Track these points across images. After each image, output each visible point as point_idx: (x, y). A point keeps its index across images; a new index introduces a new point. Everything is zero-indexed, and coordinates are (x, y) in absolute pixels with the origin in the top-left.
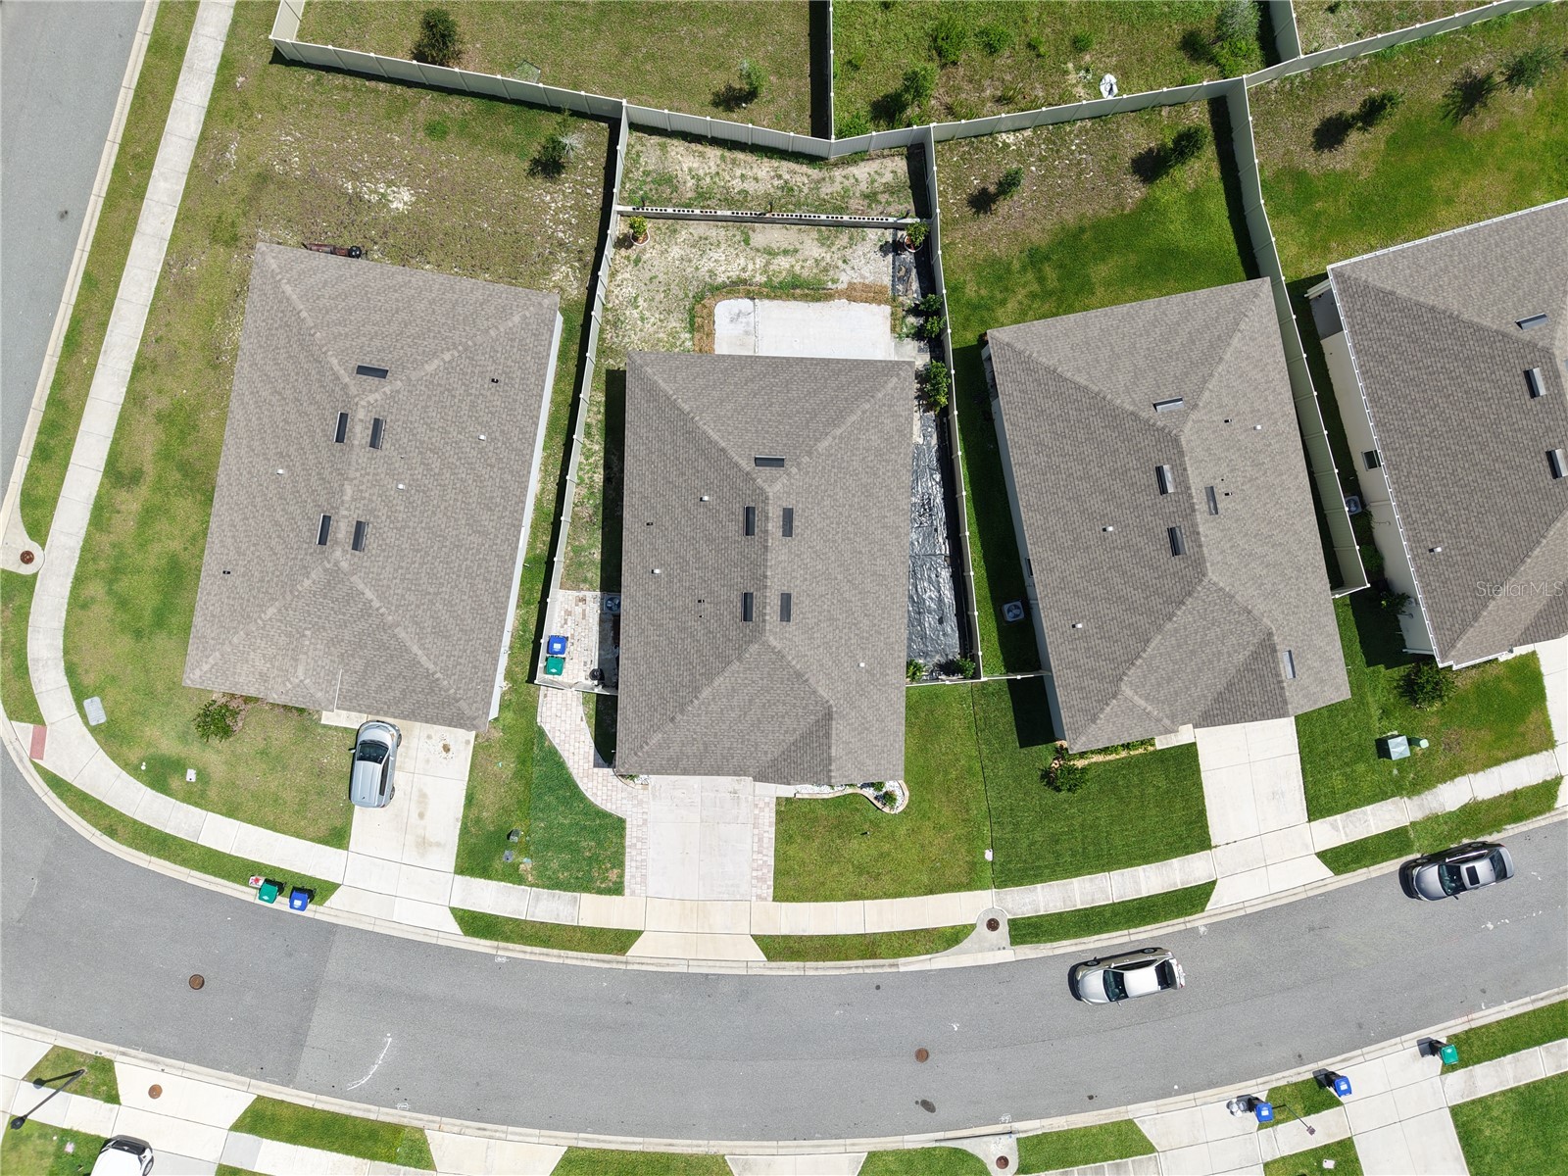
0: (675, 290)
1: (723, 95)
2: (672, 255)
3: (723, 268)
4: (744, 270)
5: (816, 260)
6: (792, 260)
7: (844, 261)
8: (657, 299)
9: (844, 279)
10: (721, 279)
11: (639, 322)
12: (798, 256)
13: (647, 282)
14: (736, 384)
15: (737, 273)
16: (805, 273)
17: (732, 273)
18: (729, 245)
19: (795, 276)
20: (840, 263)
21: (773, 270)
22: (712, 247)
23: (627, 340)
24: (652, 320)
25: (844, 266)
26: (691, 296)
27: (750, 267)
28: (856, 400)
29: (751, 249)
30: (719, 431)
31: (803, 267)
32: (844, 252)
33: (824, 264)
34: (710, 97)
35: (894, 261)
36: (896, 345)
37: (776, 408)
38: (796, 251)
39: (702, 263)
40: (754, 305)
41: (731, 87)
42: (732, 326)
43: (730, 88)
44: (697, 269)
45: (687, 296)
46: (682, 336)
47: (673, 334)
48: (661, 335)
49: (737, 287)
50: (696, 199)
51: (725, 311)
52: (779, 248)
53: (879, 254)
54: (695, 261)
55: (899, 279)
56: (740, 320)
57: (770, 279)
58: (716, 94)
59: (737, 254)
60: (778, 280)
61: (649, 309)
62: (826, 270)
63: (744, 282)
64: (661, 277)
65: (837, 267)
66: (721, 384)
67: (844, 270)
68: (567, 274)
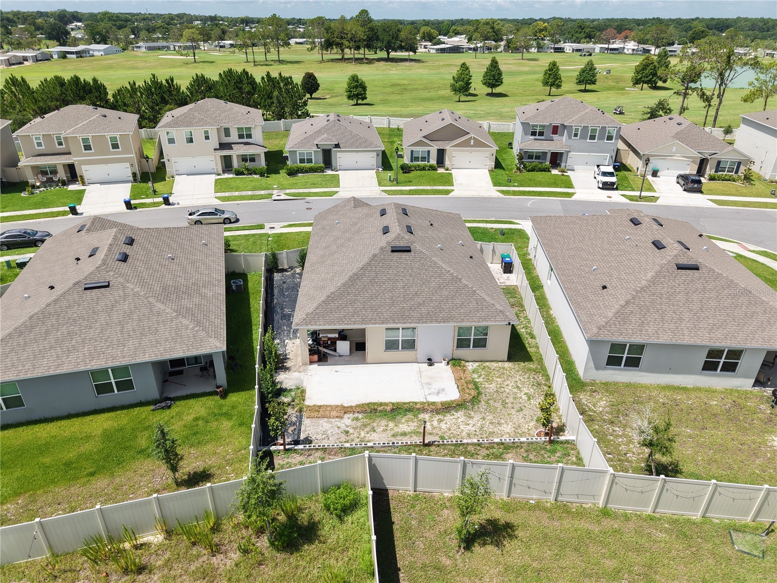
0: (498, 405)
1: (504, 537)
2: (509, 426)
3: (460, 420)
4: (440, 421)
5: (374, 431)
6: (396, 430)
7: (347, 432)
8: (511, 400)
9: (347, 420)
10: (460, 414)
11: (521, 386)
12: (392, 432)
13: (524, 408)
14: (431, 301)
15: (446, 418)
16: (384, 422)
17: (451, 418)
18: (458, 434)
19: (393, 419)
20: (351, 431)
21: (413, 422)
22: (474, 433)
23: (526, 376)
24: (510, 387)
25: (347, 429)
26: (483, 403)
27: (435, 423)
28: (341, 294)
29: (437, 434)
31: (387, 426)
32: (348, 438)
33: (367, 429)
34: (520, 533)
35: (299, 434)
36: (302, 384)
37: (400, 285)
38: (393, 436)
39: (480, 423)
40: (426, 399)
41: (497, 546)
42: (442, 387)
43: (498, 544)
44: (484, 419)
45: (487, 402)
46: (482, 380)
47: (489, 381)
48: (499, 380)
49: (447, 408)
50: (502, 454)
51: (452, 394)
52: (411, 436)
53: (313, 438)
54: (487, 423)
55: (294, 424)
56: (436, 391)
57: (415, 416)
58: (511, 537)
59: (450, 429)
60: (407, 416)
61: (515, 393)
62: (365, 426)
63: (438, 413)
64: (513, 412)
65: (353, 428)
67: (347, 426)
68: (594, 406)
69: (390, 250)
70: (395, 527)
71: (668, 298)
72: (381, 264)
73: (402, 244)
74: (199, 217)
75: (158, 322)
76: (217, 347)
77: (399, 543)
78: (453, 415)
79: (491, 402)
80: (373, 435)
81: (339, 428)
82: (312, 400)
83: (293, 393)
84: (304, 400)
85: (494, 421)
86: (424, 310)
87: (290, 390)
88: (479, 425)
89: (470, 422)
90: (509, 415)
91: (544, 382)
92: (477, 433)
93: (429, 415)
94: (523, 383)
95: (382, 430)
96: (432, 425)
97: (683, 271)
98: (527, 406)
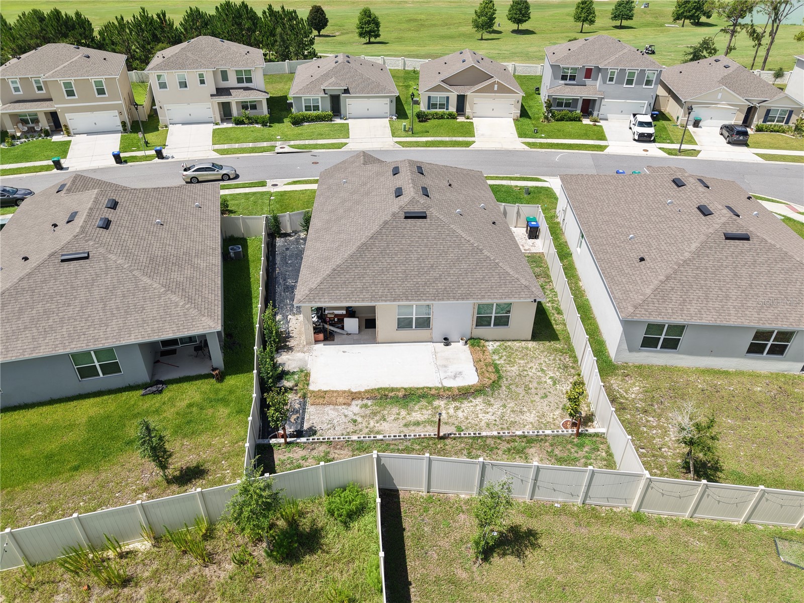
0: (521, 390)
1: (526, 546)
2: (532, 415)
3: (478, 408)
4: (457, 409)
5: (385, 420)
6: (409, 418)
7: (355, 421)
8: (535, 385)
9: (355, 407)
10: (479, 401)
11: (545, 369)
12: (404, 422)
13: (548, 394)
15: (463, 406)
16: (395, 410)
17: (469, 405)
18: (476, 425)
19: (405, 406)
20: (359, 420)
21: (427, 410)
22: (494, 422)
23: (552, 358)
24: (534, 371)
25: (354, 418)
26: (504, 388)
27: (451, 411)
28: (348, 267)
29: (453, 424)
30: (457, 237)
31: (399, 414)
32: (356, 428)
33: (377, 418)
34: (543, 541)
35: (302, 423)
36: (306, 366)
37: (414, 256)
38: (406, 425)
39: (500, 411)
40: (442, 384)
41: (519, 556)
42: (460, 370)
43: (519, 554)
44: (504, 406)
45: (508, 388)
46: (503, 362)
47: (511, 363)
48: (522, 362)
49: (465, 393)
50: (525, 448)
51: (471, 378)
52: (425, 426)
53: (318, 428)
54: (508, 412)
55: (297, 412)
56: (453, 374)
57: (430, 403)
58: (534, 546)
59: (467, 419)
60: (421, 403)
61: (540, 377)
62: (374, 414)
63: (454, 400)
64: (537, 398)
65: (362, 416)
66: (461, 275)
67: (355, 415)
68: (626, 393)
69: (403, 216)
70: (406, 534)
71: (714, 273)
72: (392, 233)
73: (417, 209)
74: (195, 173)
75: (144, 299)
76: (210, 327)
77: (410, 553)
78: (471, 401)
79: (513, 387)
80: (383, 424)
81: (346, 416)
82: (317, 384)
83: (296, 377)
84: (308, 385)
85: (515, 409)
86: (440, 286)
87: (294, 373)
88: (499, 413)
89: (490, 410)
90: (532, 402)
91: (571, 365)
92: (497, 423)
93: (445, 401)
94: (548, 366)
95: (393, 418)
96: (448, 413)
97: (732, 242)
98: (552, 392)
